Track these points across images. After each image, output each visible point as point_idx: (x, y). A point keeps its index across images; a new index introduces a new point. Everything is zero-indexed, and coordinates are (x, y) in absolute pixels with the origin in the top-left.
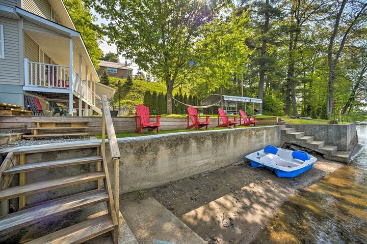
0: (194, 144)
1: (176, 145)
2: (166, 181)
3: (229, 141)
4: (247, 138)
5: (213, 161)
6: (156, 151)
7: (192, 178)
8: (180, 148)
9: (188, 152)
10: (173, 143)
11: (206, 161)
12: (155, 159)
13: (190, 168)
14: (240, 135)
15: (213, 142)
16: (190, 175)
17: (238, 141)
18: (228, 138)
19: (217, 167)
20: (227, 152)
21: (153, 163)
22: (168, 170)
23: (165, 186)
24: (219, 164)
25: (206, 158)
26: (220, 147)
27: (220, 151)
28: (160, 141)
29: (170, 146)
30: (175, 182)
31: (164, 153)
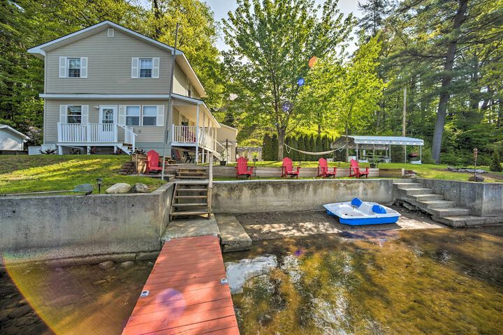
0: (270, 189)
1: (255, 188)
2: (247, 211)
3: (308, 190)
4: (333, 189)
5: (289, 205)
6: (241, 191)
7: (267, 213)
8: (259, 191)
9: (265, 194)
10: (254, 187)
11: (283, 203)
12: (240, 195)
13: (267, 206)
14: (322, 186)
15: (290, 189)
16: (267, 211)
17: (319, 191)
18: (306, 188)
19: (293, 209)
20: (305, 199)
21: (239, 198)
22: (249, 204)
23: (246, 214)
24: (295, 207)
25: (282, 201)
26: (297, 193)
27: (297, 198)
28: (244, 184)
29: (251, 189)
30: (254, 213)
31: (246, 193)
